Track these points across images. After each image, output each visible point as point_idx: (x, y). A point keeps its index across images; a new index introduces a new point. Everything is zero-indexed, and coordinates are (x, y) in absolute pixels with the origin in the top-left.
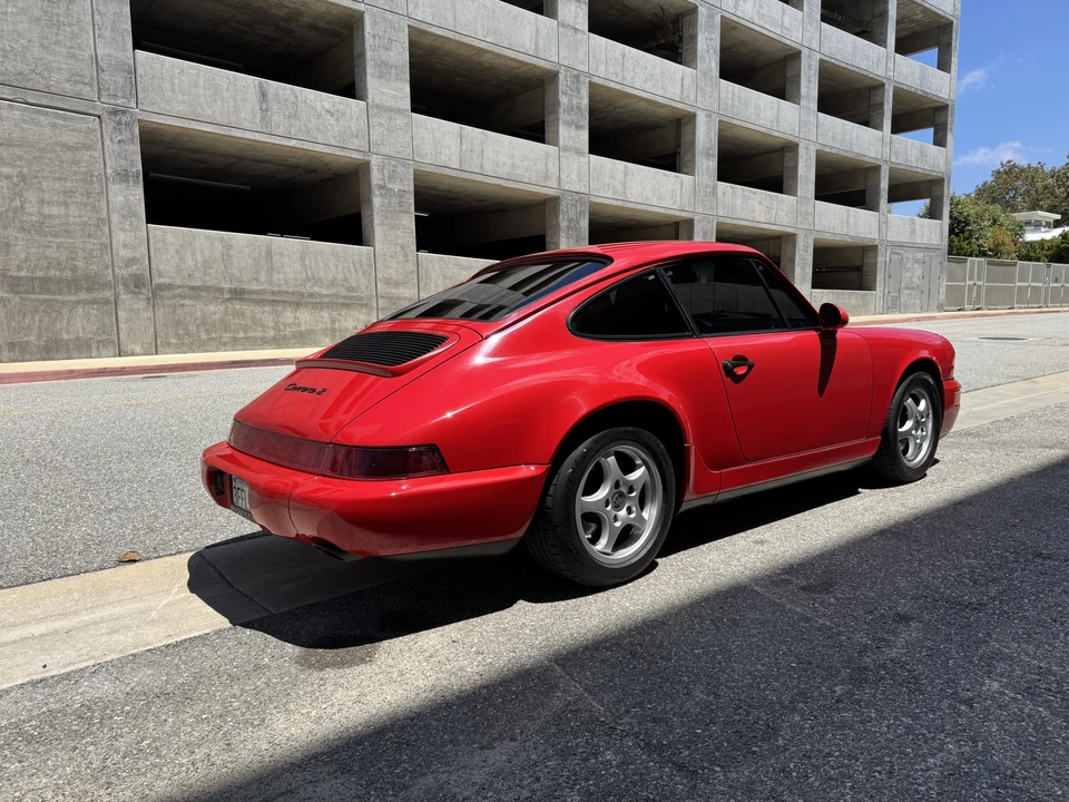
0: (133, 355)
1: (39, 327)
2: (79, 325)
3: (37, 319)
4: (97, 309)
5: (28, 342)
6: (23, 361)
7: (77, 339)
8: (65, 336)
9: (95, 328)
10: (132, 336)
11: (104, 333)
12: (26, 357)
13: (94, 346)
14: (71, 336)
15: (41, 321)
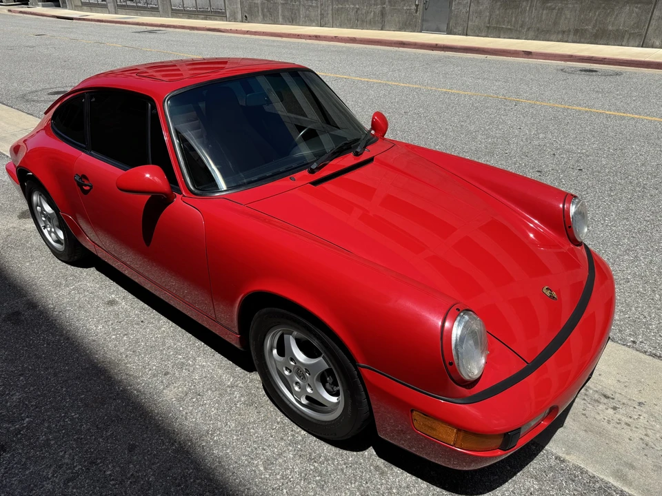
0: (652, 47)
1: (597, 19)
2: (623, 19)
3: (597, 13)
4: (640, 8)
5: (586, 30)
6: (579, 43)
7: (617, 30)
8: (610, 28)
9: (632, 23)
10: (657, 32)
11: (637, 27)
12: (582, 40)
13: (627, 36)
14: (615, 28)
15: (599, 15)
